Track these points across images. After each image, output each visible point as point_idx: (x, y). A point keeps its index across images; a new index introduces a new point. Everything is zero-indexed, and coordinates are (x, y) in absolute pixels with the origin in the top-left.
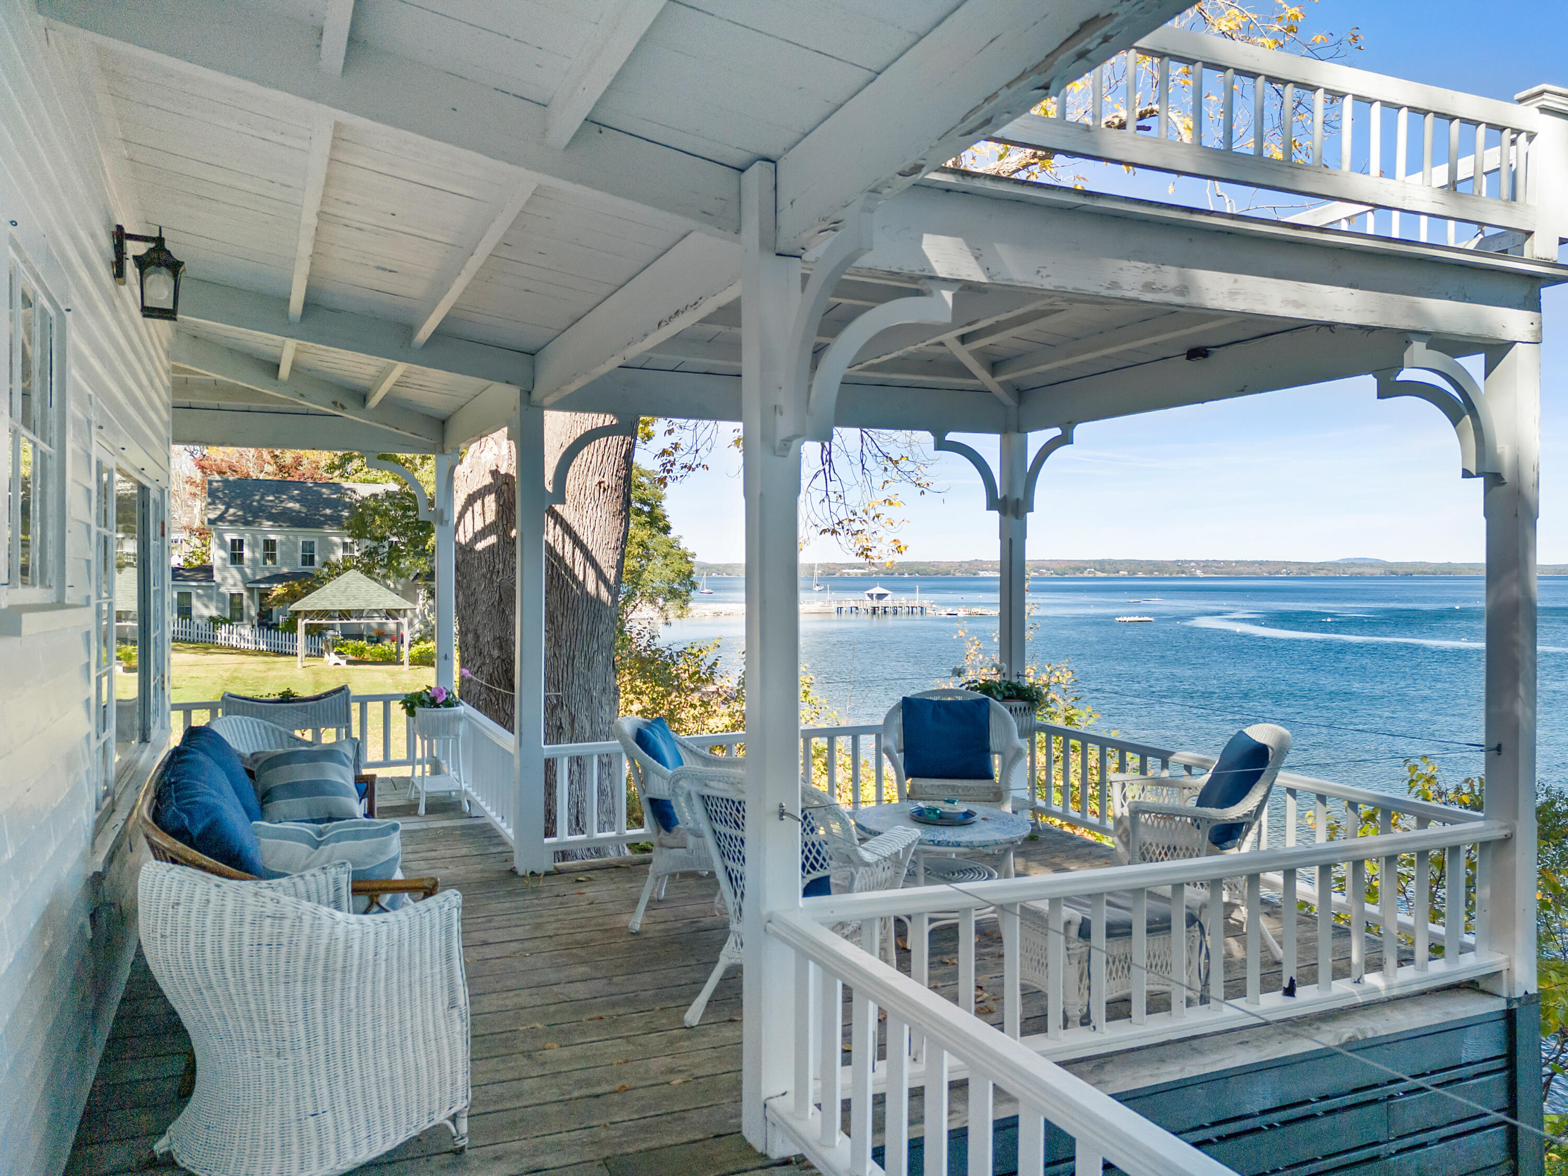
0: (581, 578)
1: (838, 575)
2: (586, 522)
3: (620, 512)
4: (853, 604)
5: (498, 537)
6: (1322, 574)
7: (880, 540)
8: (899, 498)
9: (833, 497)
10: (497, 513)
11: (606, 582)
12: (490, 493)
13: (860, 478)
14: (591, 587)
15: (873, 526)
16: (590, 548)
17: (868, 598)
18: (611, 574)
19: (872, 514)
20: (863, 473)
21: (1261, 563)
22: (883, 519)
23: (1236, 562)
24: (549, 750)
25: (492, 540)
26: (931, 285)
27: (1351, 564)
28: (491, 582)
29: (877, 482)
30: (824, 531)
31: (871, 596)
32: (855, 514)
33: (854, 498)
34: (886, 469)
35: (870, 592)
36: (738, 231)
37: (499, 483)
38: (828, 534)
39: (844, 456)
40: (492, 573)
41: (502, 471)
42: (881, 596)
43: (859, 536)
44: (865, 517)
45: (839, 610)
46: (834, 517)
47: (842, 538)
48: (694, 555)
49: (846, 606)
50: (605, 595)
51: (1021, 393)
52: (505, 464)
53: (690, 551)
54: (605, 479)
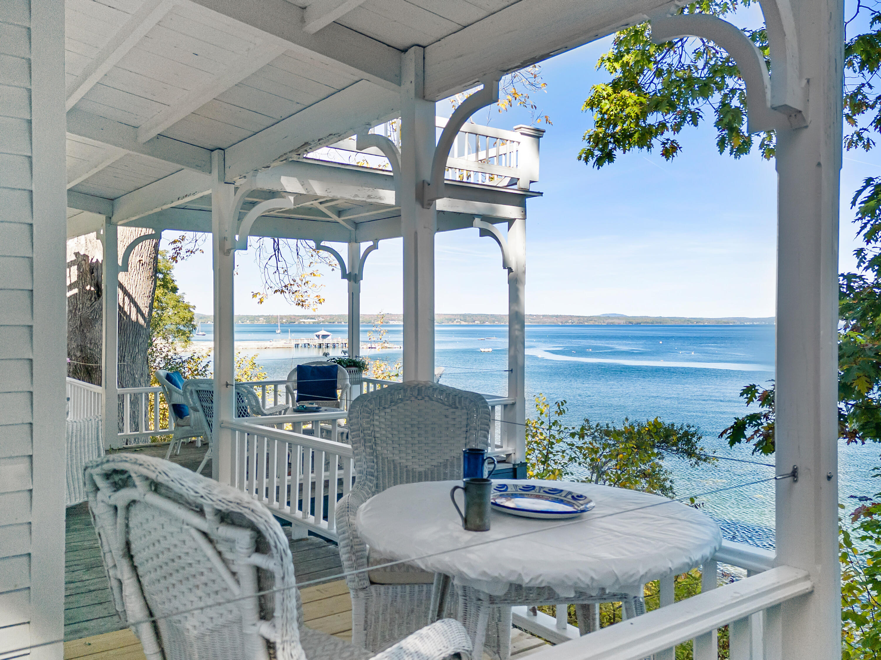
0: (128, 313)
1: (297, 323)
2: (132, 282)
3: (152, 277)
4: (306, 342)
5: (79, 290)
6: (591, 323)
7: (309, 296)
8: (319, 272)
9: (281, 271)
10: (79, 276)
11: (143, 315)
12: (74, 265)
13: (296, 260)
14: (133, 317)
15: (304, 288)
16: (134, 297)
17: (316, 338)
18: (146, 311)
19: (304, 282)
20: (298, 258)
21: (557, 316)
22: (310, 284)
23: (543, 316)
24: (120, 391)
25: (75, 291)
26: (285, 194)
27: (608, 317)
28: (75, 314)
29: (306, 263)
30: (276, 291)
31: (318, 336)
32: (295, 281)
33: (292, 271)
34: (312, 256)
35: (318, 333)
36: (210, 173)
37: (80, 259)
38: (279, 293)
39: (287, 247)
40: (76, 309)
41: (82, 253)
42: (324, 337)
43: (296, 294)
44: (300, 283)
45: (297, 346)
46: (282, 282)
47: (287, 295)
48: (194, 307)
49: (301, 343)
50: (141, 321)
51: (356, 225)
52: (83, 249)
53: (192, 304)
54: (143, 259)
